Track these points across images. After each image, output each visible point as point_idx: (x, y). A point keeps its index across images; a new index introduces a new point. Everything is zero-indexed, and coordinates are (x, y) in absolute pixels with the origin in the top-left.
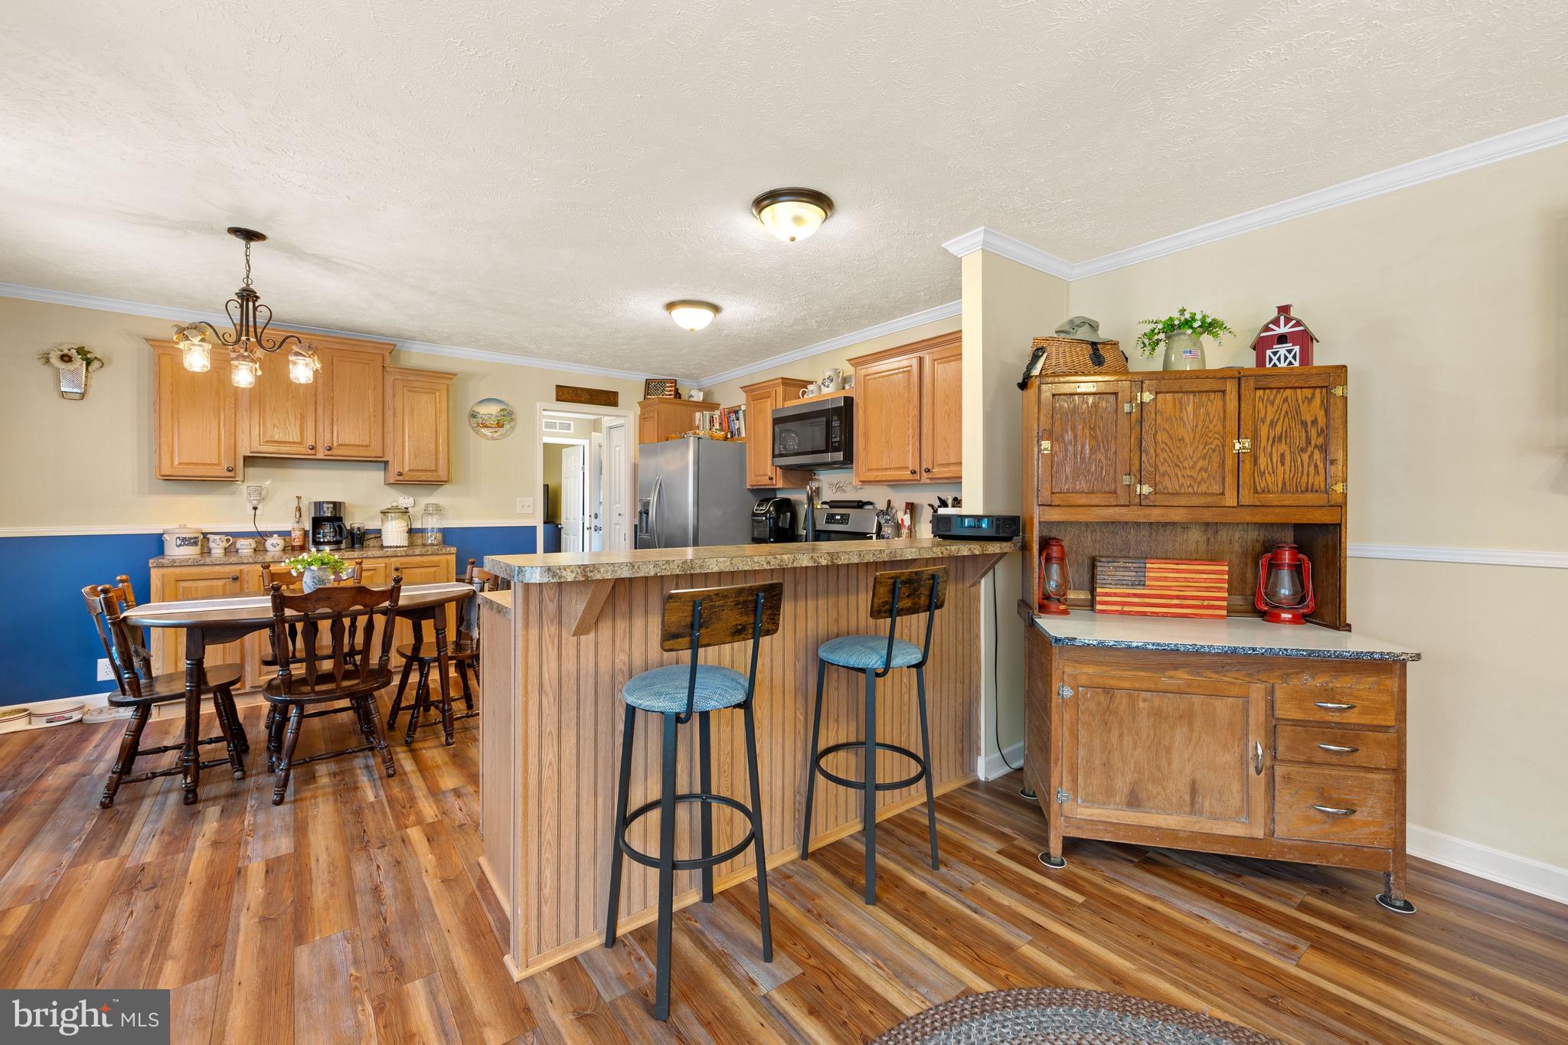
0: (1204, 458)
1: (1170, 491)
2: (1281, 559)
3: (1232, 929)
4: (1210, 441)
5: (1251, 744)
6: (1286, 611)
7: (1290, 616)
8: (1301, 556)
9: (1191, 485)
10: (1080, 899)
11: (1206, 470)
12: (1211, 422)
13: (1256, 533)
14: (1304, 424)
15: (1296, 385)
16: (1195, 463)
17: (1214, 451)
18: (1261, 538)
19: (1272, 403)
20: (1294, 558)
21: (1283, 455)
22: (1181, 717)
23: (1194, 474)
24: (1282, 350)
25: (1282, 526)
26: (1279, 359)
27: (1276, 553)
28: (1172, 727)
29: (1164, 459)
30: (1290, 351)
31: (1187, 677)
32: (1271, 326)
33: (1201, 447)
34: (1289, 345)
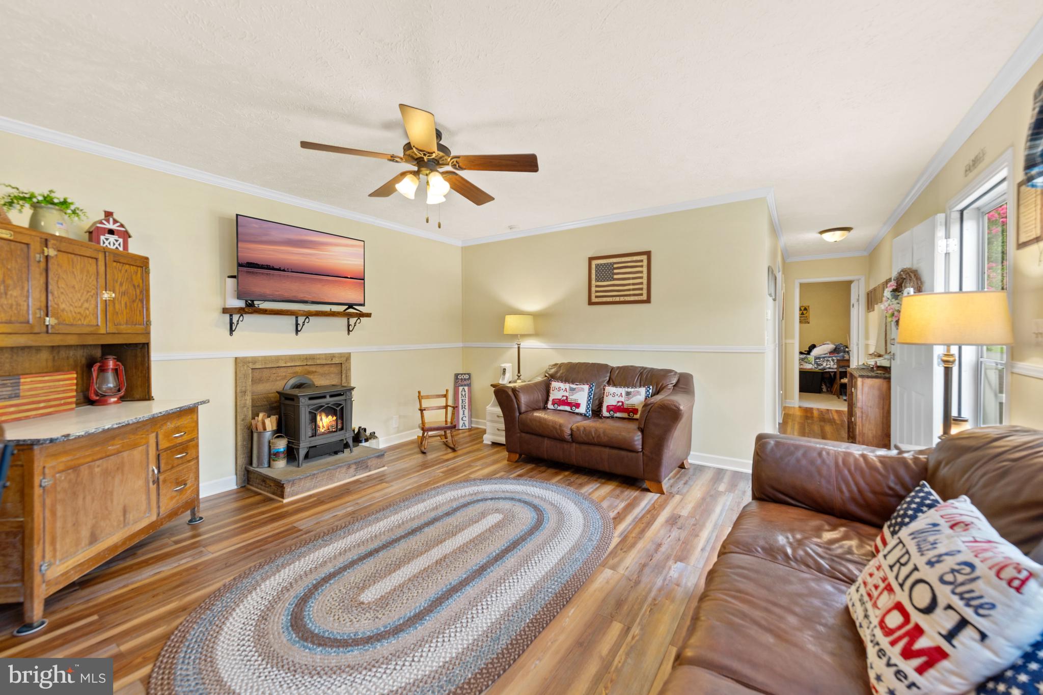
0: (87, 301)
1: (67, 323)
2: (107, 366)
3: (176, 564)
4: (90, 290)
5: (150, 469)
6: (111, 396)
7: (115, 399)
8: (118, 363)
9: (80, 319)
10: (95, 617)
11: (88, 309)
12: (90, 278)
13: (82, 351)
14: (134, 286)
15: (131, 263)
16: (82, 304)
17: (92, 297)
18: (85, 354)
19: (121, 271)
20: (115, 365)
21: (126, 304)
22: (118, 469)
23: (81, 311)
24: (112, 238)
25: (95, 346)
26: (109, 243)
27: (103, 363)
28: (113, 478)
29: (63, 299)
30: (117, 241)
31: (121, 442)
32: (104, 222)
33: (85, 293)
34: (116, 237)
